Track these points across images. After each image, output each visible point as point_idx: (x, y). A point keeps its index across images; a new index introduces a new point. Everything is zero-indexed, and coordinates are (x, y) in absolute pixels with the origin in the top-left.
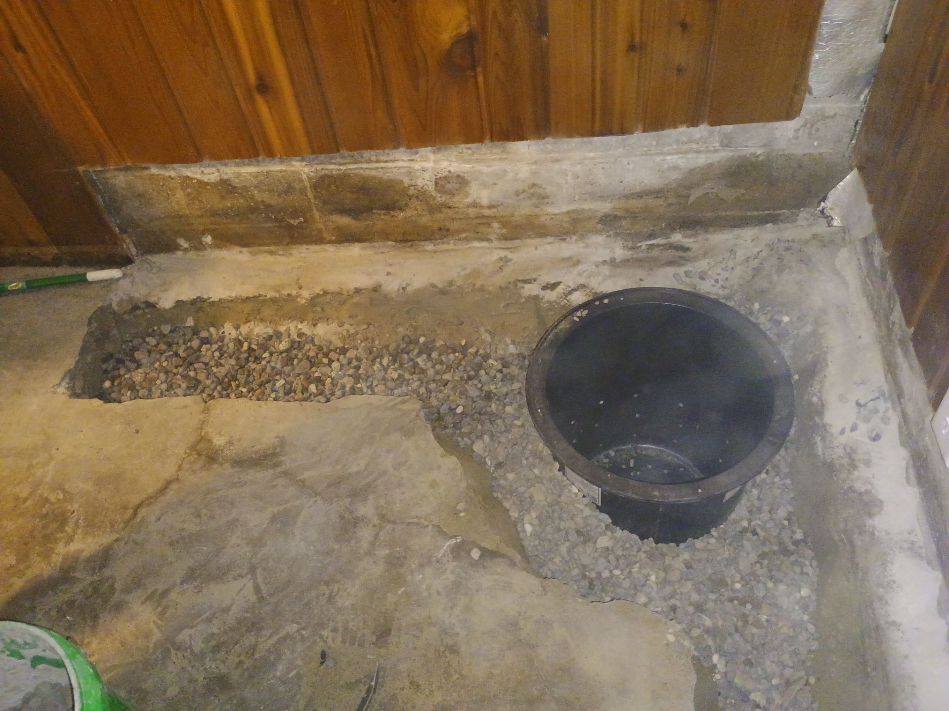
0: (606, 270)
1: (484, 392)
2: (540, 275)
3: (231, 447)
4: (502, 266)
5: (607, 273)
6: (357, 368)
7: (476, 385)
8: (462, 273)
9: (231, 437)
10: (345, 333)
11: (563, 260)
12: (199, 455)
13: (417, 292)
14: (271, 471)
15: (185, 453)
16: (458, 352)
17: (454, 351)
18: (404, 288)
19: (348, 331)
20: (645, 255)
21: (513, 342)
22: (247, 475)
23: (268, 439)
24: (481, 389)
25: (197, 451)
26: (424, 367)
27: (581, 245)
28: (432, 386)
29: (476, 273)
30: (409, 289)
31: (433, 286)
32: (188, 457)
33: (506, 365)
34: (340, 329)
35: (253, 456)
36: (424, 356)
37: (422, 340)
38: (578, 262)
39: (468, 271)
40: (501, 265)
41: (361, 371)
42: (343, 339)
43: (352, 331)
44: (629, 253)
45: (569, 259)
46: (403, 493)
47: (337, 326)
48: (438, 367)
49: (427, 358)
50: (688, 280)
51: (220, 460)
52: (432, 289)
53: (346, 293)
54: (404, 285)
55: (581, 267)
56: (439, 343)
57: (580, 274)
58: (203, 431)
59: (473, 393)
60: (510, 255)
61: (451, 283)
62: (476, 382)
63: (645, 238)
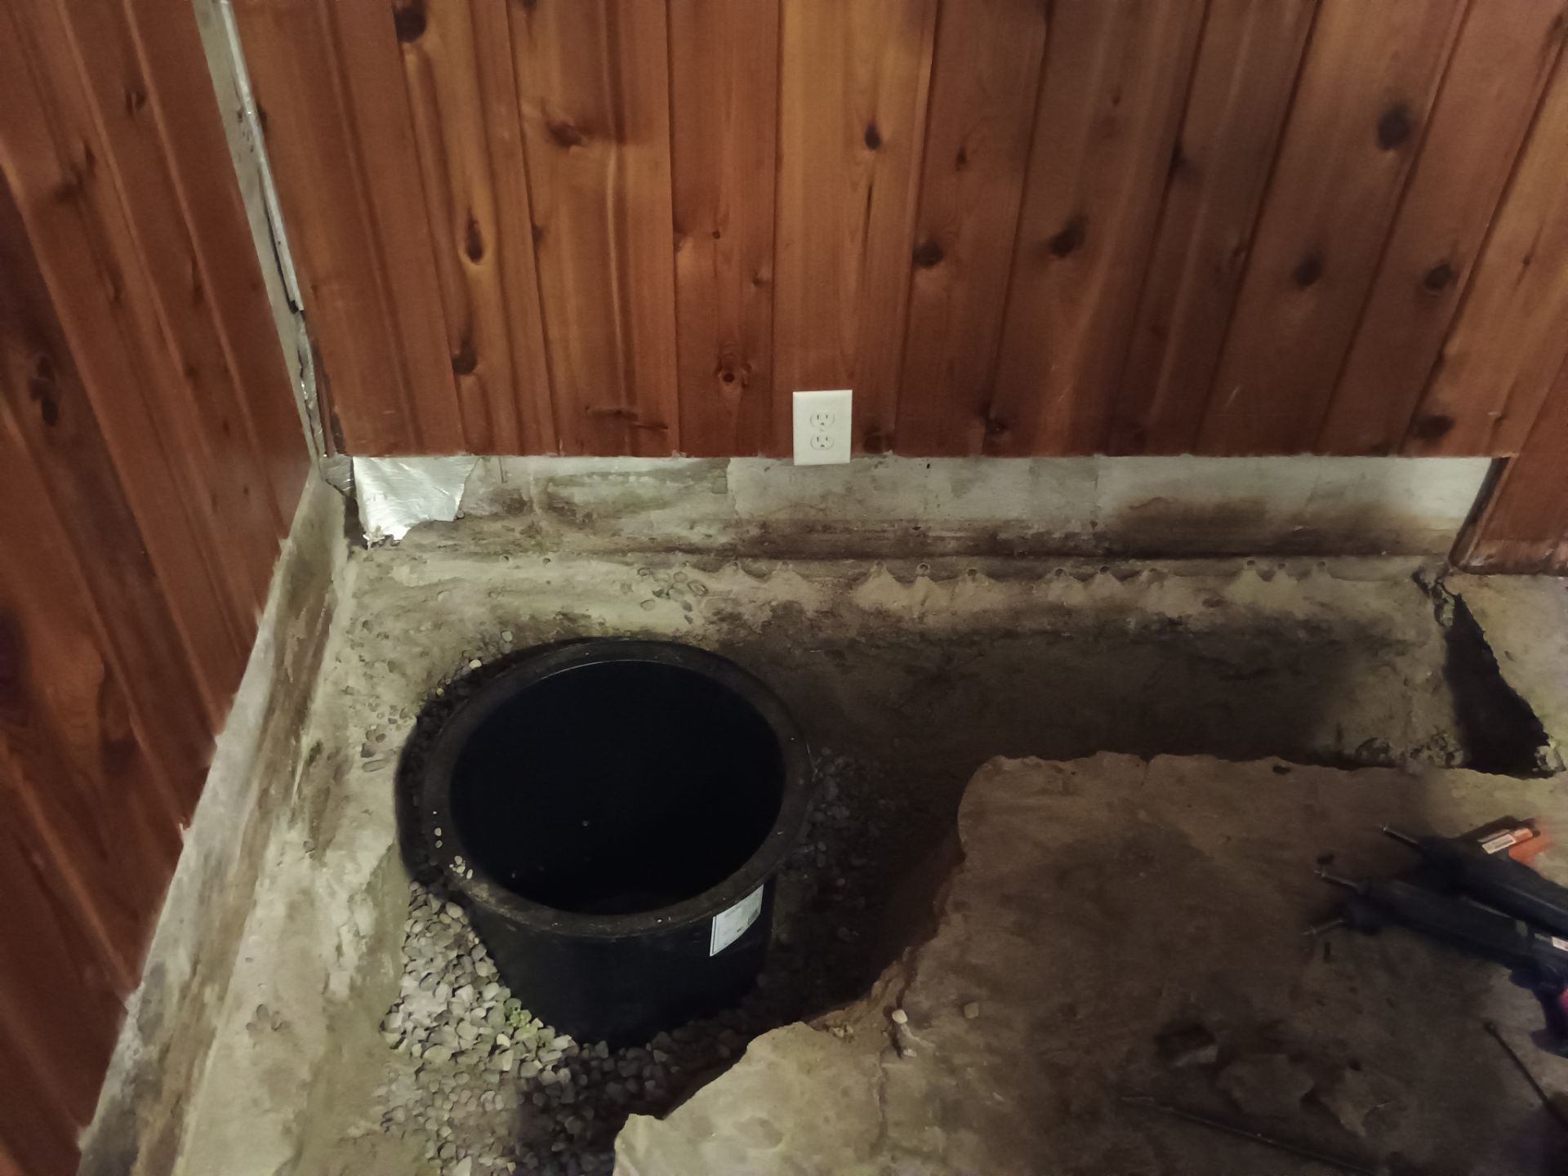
0: (334, 856)
2: (321, 956)
4: (274, 1023)
8: (266, 1104)
11: (291, 916)
20: (307, 804)
38: (306, 892)
39: (264, 1094)
40: (269, 1028)
44: (301, 825)
50: (378, 757)
55: (320, 889)
57: (334, 894)
60: (249, 1008)
63: (292, 785)
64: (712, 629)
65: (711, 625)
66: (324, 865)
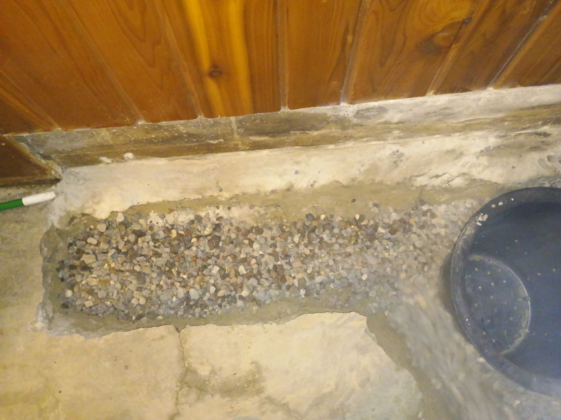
0: (484, 160)
1: (380, 259)
2: (431, 170)
3: (216, 377)
4: (397, 161)
5: (486, 164)
6: (274, 246)
7: (373, 253)
8: (362, 169)
9: (213, 367)
10: (256, 214)
11: (448, 152)
12: (190, 387)
13: (323, 187)
14: (257, 398)
15: (177, 386)
16: (353, 225)
17: (351, 224)
18: (312, 186)
19: (259, 212)
20: (513, 140)
21: (396, 211)
22: (238, 403)
23: (245, 367)
24: (377, 257)
25: (186, 383)
26: (329, 242)
27: (463, 137)
28: (339, 258)
29: (374, 169)
30: (316, 186)
31: (338, 182)
32: (180, 390)
33: (393, 232)
34: (252, 211)
35: (238, 384)
36: (327, 232)
37: (323, 217)
38: (461, 154)
39: (366, 167)
40: (395, 159)
41: (278, 250)
42: (256, 220)
43: (262, 212)
44: (499, 141)
45: (452, 151)
46: (373, 410)
47: (248, 208)
48: (341, 241)
49: (330, 233)
50: (549, 164)
51: (210, 390)
52: (336, 184)
53: (263, 194)
54: (312, 182)
55: (464, 159)
56: (338, 219)
57: (463, 166)
58: (186, 362)
59: (373, 261)
60: (402, 150)
61: (353, 180)
62: (372, 250)
63: (518, 131)
66: (478, 158)
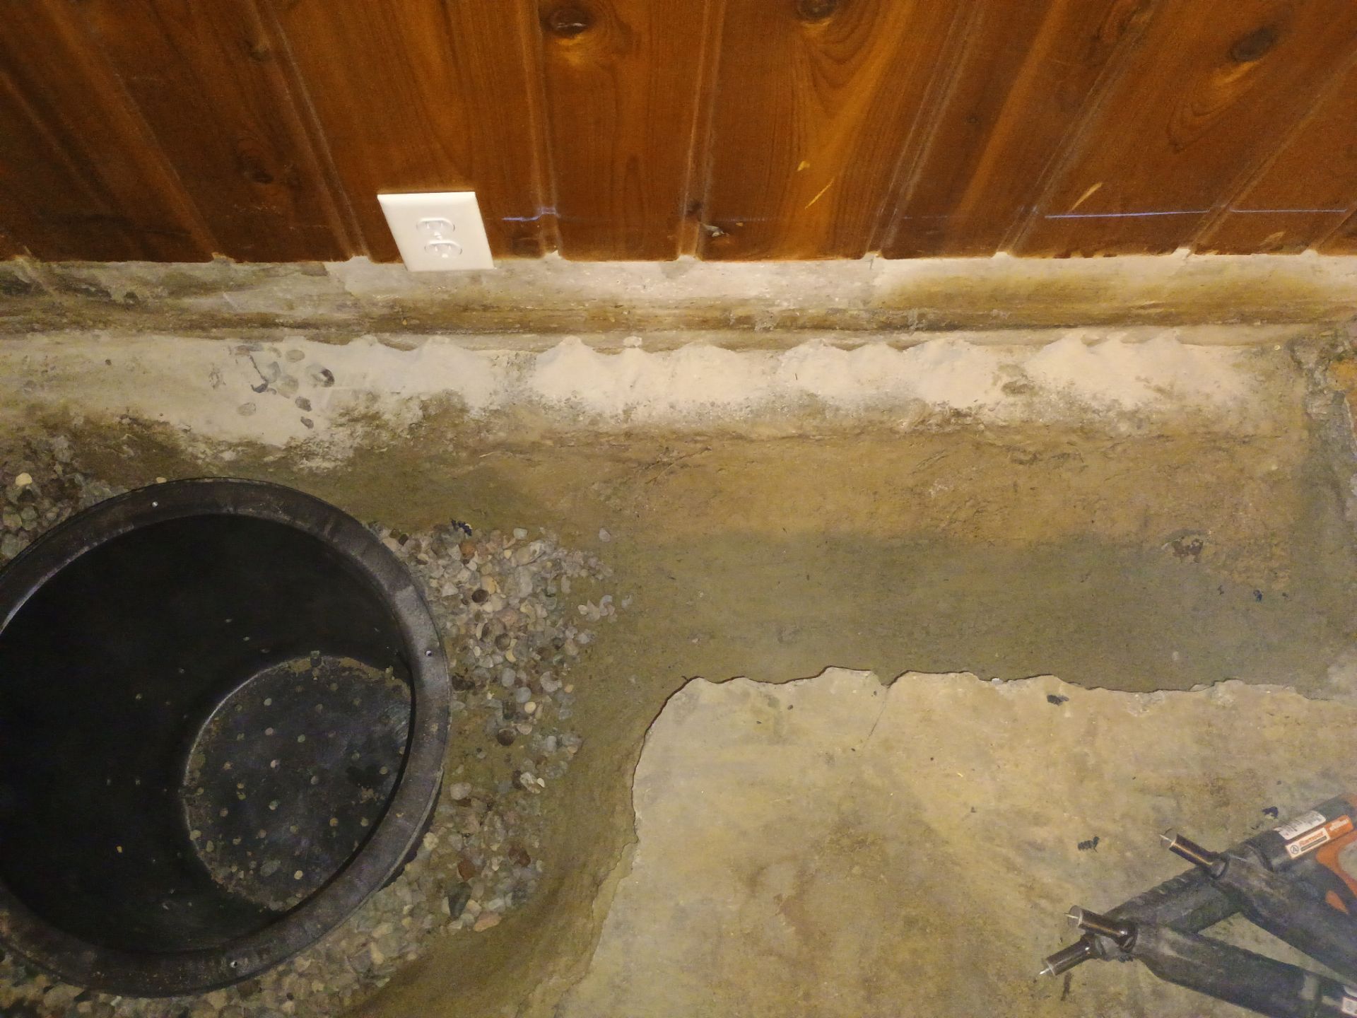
64: (342, 434)
65: (341, 429)
